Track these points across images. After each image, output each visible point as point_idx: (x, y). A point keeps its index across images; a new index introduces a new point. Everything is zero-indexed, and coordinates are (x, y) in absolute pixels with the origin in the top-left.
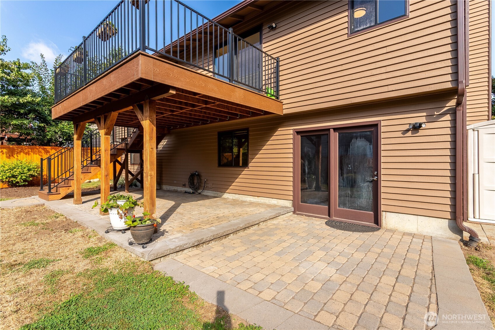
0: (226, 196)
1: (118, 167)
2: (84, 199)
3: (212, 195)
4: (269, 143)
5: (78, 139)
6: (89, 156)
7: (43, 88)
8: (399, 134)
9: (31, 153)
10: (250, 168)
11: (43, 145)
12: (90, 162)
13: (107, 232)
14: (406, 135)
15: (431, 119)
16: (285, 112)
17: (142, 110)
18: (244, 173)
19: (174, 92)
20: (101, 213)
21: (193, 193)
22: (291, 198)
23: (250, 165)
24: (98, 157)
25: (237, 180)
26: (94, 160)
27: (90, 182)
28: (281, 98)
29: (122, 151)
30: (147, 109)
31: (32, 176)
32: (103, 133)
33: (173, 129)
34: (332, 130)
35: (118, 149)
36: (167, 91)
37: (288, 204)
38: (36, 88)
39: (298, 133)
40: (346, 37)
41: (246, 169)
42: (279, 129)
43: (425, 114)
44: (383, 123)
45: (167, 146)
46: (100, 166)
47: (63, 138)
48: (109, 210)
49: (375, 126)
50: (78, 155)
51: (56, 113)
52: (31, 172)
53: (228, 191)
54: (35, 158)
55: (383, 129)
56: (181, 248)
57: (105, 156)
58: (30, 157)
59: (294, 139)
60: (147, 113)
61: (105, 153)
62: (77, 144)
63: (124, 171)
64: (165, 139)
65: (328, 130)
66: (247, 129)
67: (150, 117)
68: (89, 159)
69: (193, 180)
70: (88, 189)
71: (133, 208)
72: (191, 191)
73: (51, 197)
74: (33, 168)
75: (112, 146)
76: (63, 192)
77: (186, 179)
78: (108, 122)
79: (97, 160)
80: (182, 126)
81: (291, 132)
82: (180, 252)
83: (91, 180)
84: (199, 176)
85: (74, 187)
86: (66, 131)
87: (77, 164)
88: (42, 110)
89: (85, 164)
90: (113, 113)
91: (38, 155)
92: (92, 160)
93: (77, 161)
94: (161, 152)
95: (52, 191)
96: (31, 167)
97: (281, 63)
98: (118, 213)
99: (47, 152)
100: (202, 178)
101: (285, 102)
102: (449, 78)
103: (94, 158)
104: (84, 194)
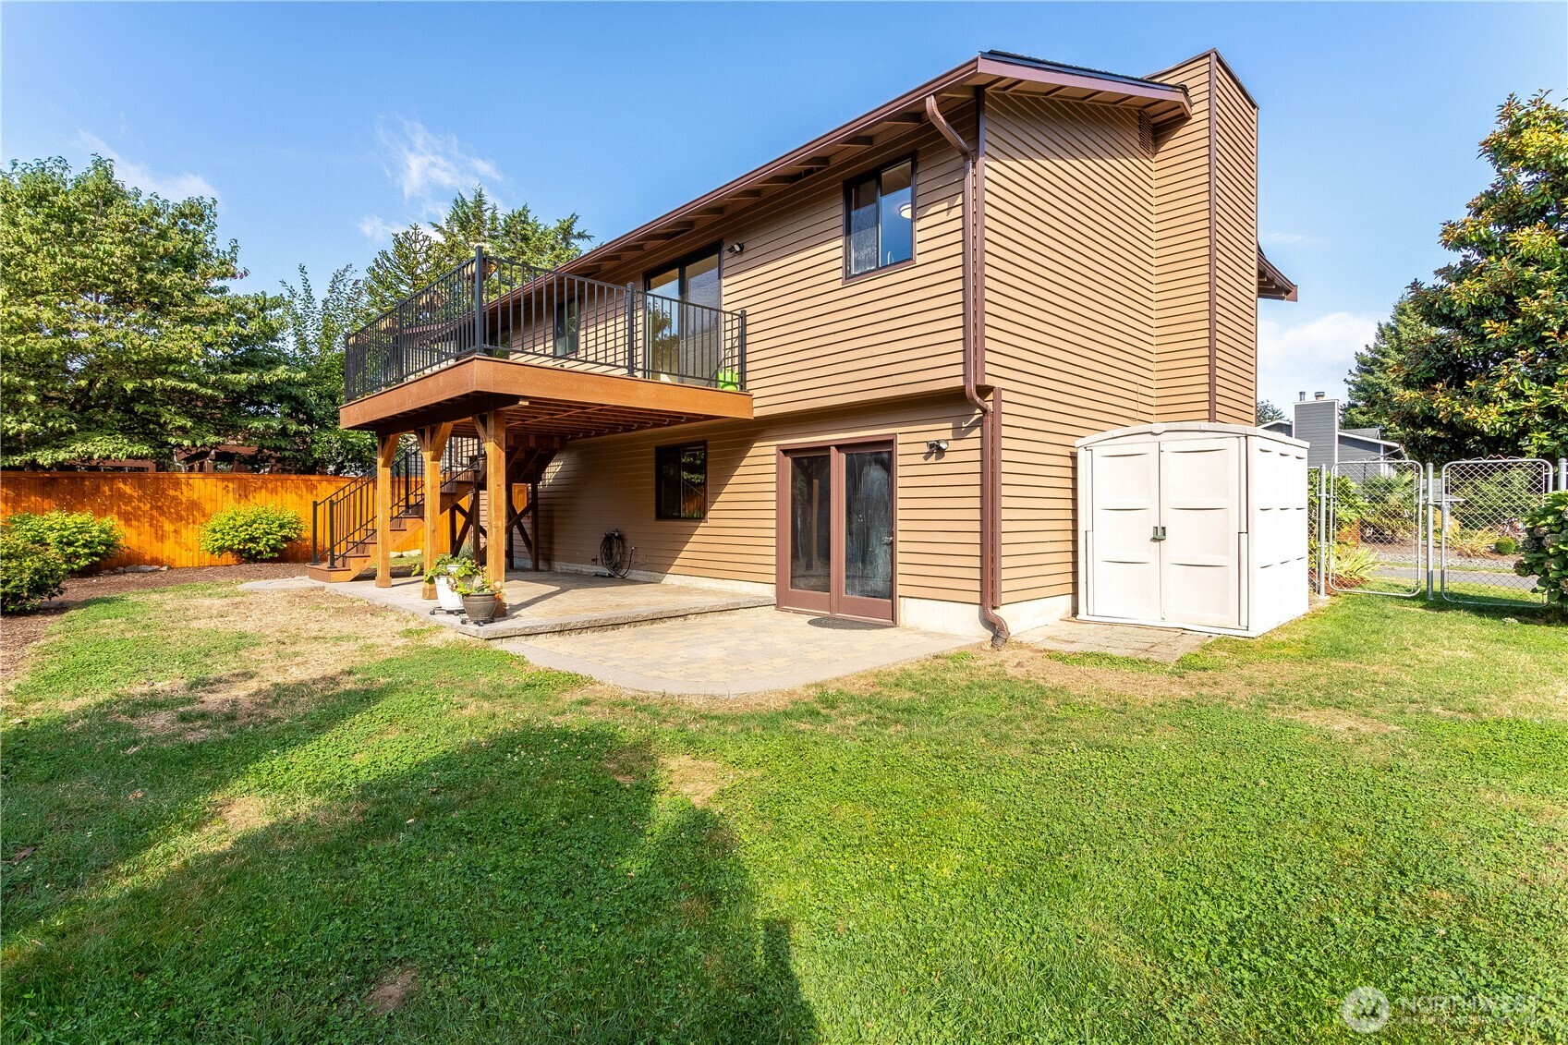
0: (669, 579)
1: (460, 520)
2: (395, 581)
3: (646, 579)
4: (740, 471)
5: (385, 465)
6: (403, 496)
7: (303, 344)
8: (920, 459)
9: (280, 489)
10: (710, 523)
11: (303, 473)
12: (404, 508)
13: (433, 613)
14: (929, 461)
15: (959, 434)
16: (757, 413)
17: (485, 425)
18: (699, 531)
19: (527, 404)
20: (424, 596)
21: (610, 576)
22: (773, 579)
23: (710, 514)
24: (419, 498)
25: (688, 547)
26: (413, 506)
27: (402, 556)
28: (749, 385)
29: (467, 487)
30: (491, 424)
31: (286, 539)
32: (429, 458)
33: (571, 439)
34: (833, 449)
35: (459, 482)
36: (517, 403)
37: (769, 592)
38: (289, 344)
39: (786, 452)
40: (839, 284)
41: (702, 524)
42: (756, 445)
43: (950, 425)
44: (900, 439)
45: (562, 475)
46: (422, 518)
47: (347, 456)
48: (436, 579)
49: (889, 443)
50: (384, 495)
51: (349, 419)
52: (285, 532)
53: (672, 570)
54: (289, 501)
55: (900, 449)
56: (533, 631)
57: (431, 499)
58: (279, 498)
59: (778, 464)
60: (491, 432)
61: (432, 493)
62: (384, 474)
63: (471, 528)
64: (559, 460)
65: (827, 448)
66: (704, 443)
67: (496, 437)
68: (403, 503)
69: (610, 549)
70: (399, 568)
71: (470, 576)
72: (607, 572)
73: (334, 575)
74: (289, 523)
75: (448, 475)
76: (356, 566)
77: (595, 548)
78: (437, 439)
79: (417, 504)
80: (587, 435)
81: (774, 450)
82: (532, 637)
83: (404, 554)
84: (621, 538)
85: (378, 559)
86: (354, 440)
87: (383, 512)
88: (304, 393)
89: (395, 514)
90: (444, 424)
91: (294, 496)
92: (407, 506)
93: (384, 505)
94: (552, 488)
95: (336, 563)
96: (285, 520)
97: (749, 320)
98: (448, 582)
99: (311, 488)
100: (627, 545)
101: (756, 394)
102: (959, 370)
103: (412, 501)
104: (394, 575)
